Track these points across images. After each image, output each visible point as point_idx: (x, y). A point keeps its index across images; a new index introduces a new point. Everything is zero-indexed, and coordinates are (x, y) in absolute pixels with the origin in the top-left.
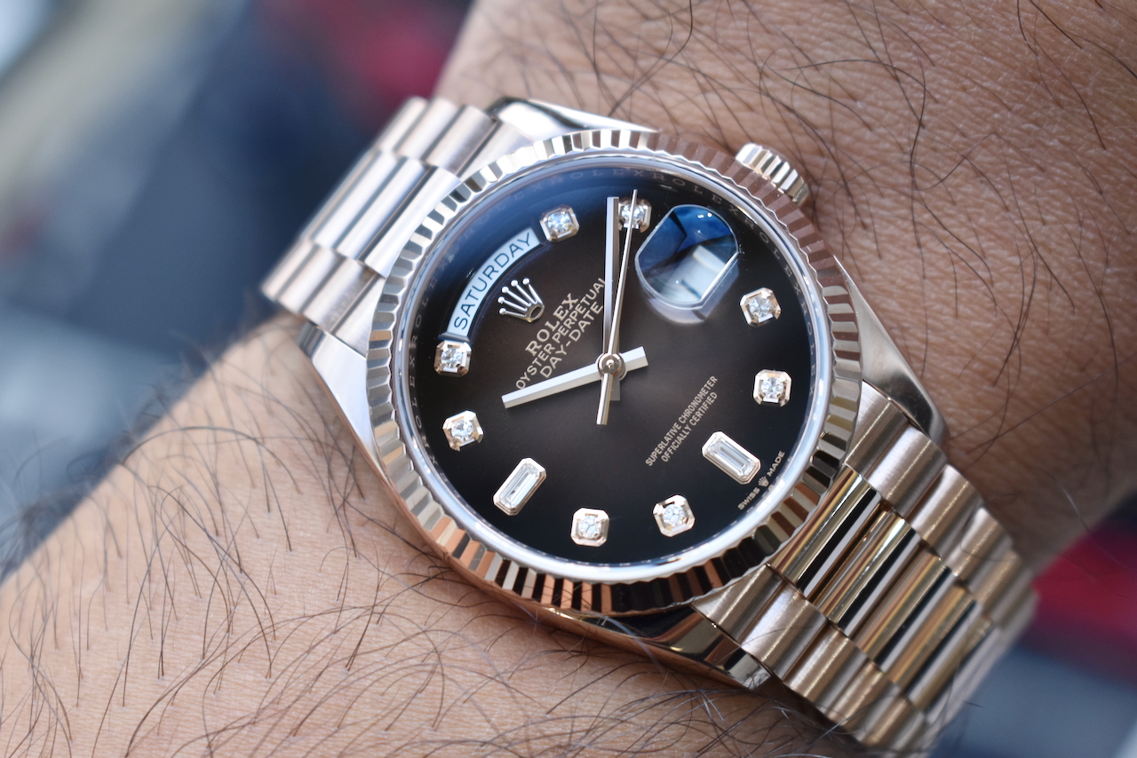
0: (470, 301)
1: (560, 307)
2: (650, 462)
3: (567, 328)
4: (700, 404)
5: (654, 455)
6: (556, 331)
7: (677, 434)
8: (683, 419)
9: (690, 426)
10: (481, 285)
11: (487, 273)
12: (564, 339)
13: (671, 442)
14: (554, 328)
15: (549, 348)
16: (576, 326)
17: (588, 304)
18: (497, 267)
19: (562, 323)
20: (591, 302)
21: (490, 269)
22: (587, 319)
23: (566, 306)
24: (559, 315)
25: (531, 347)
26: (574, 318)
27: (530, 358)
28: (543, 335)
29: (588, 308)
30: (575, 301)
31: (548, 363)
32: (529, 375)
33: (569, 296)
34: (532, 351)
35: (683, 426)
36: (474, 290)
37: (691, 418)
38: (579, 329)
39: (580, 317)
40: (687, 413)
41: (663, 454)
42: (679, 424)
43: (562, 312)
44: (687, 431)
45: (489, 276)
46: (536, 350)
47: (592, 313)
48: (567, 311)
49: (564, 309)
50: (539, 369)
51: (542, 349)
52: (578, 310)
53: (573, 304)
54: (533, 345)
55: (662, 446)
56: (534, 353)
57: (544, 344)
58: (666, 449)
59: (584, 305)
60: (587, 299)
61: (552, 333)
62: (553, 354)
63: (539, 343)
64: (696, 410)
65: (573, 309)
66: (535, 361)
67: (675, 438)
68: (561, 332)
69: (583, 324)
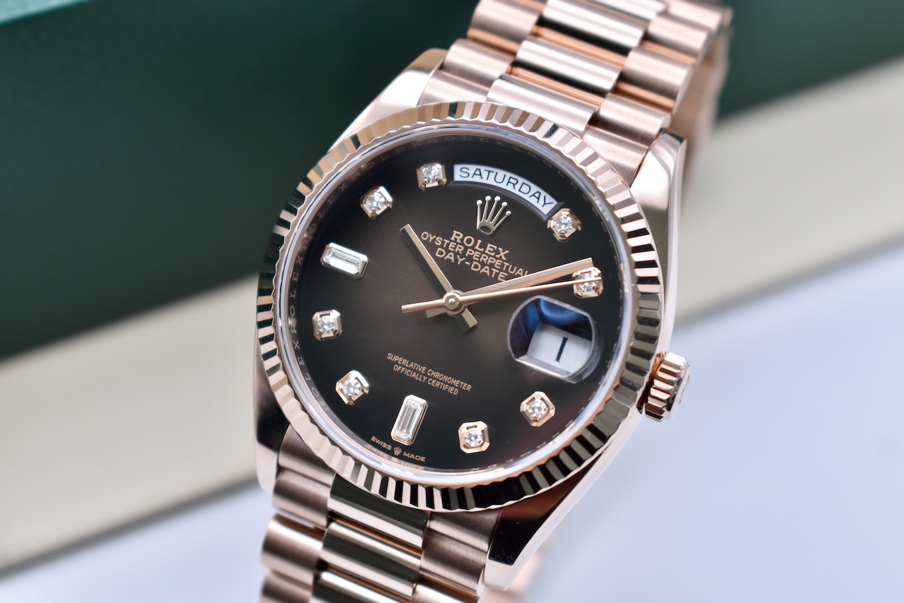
0: (485, 174)
1: (496, 247)
2: (390, 356)
3: (479, 258)
4: (446, 383)
5: (396, 358)
6: (475, 250)
7: (417, 372)
8: (430, 373)
9: (427, 380)
10: (499, 178)
11: (512, 180)
12: (470, 259)
13: (410, 368)
14: (477, 248)
15: (460, 249)
16: (483, 264)
17: (504, 269)
18: (518, 187)
19: (483, 253)
20: (506, 271)
21: (515, 182)
22: (491, 272)
23: (497, 252)
24: (488, 248)
25: (457, 235)
26: (489, 261)
27: (448, 236)
28: (469, 241)
29: (501, 270)
30: (504, 258)
31: (448, 252)
32: (435, 240)
33: (507, 252)
34: (454, 236)
35: (426, 375)
36: (494, 174)
37: (434, 378)
38: (482, 269)
39: (492, 266)
40: (437, 375)
41: (399, 365)
42: (426, 371)
43: (492, 250)
44: (422, 378)
45: (509, 182)
46: (456, 239)
47: (497, 274)
48: (493, 254)
49: (494, 251)
50: (441, 246)
51: (458, 243)
52: (498, 263)
53: (501, 257)
54: (459, 235)
55: (405, 362)
56: (452, 238)
57: (462, 244)
58: (403, 366)
59: (502, 265)
60: (508, 267)
61: (472, 248)
62: (456, 254)
63: (462, 240)
64: (441, 381)
65: (497, 259)
66: (447, 241)
67: (414, 371)
68: (476, 254)
69: (486, 270)
